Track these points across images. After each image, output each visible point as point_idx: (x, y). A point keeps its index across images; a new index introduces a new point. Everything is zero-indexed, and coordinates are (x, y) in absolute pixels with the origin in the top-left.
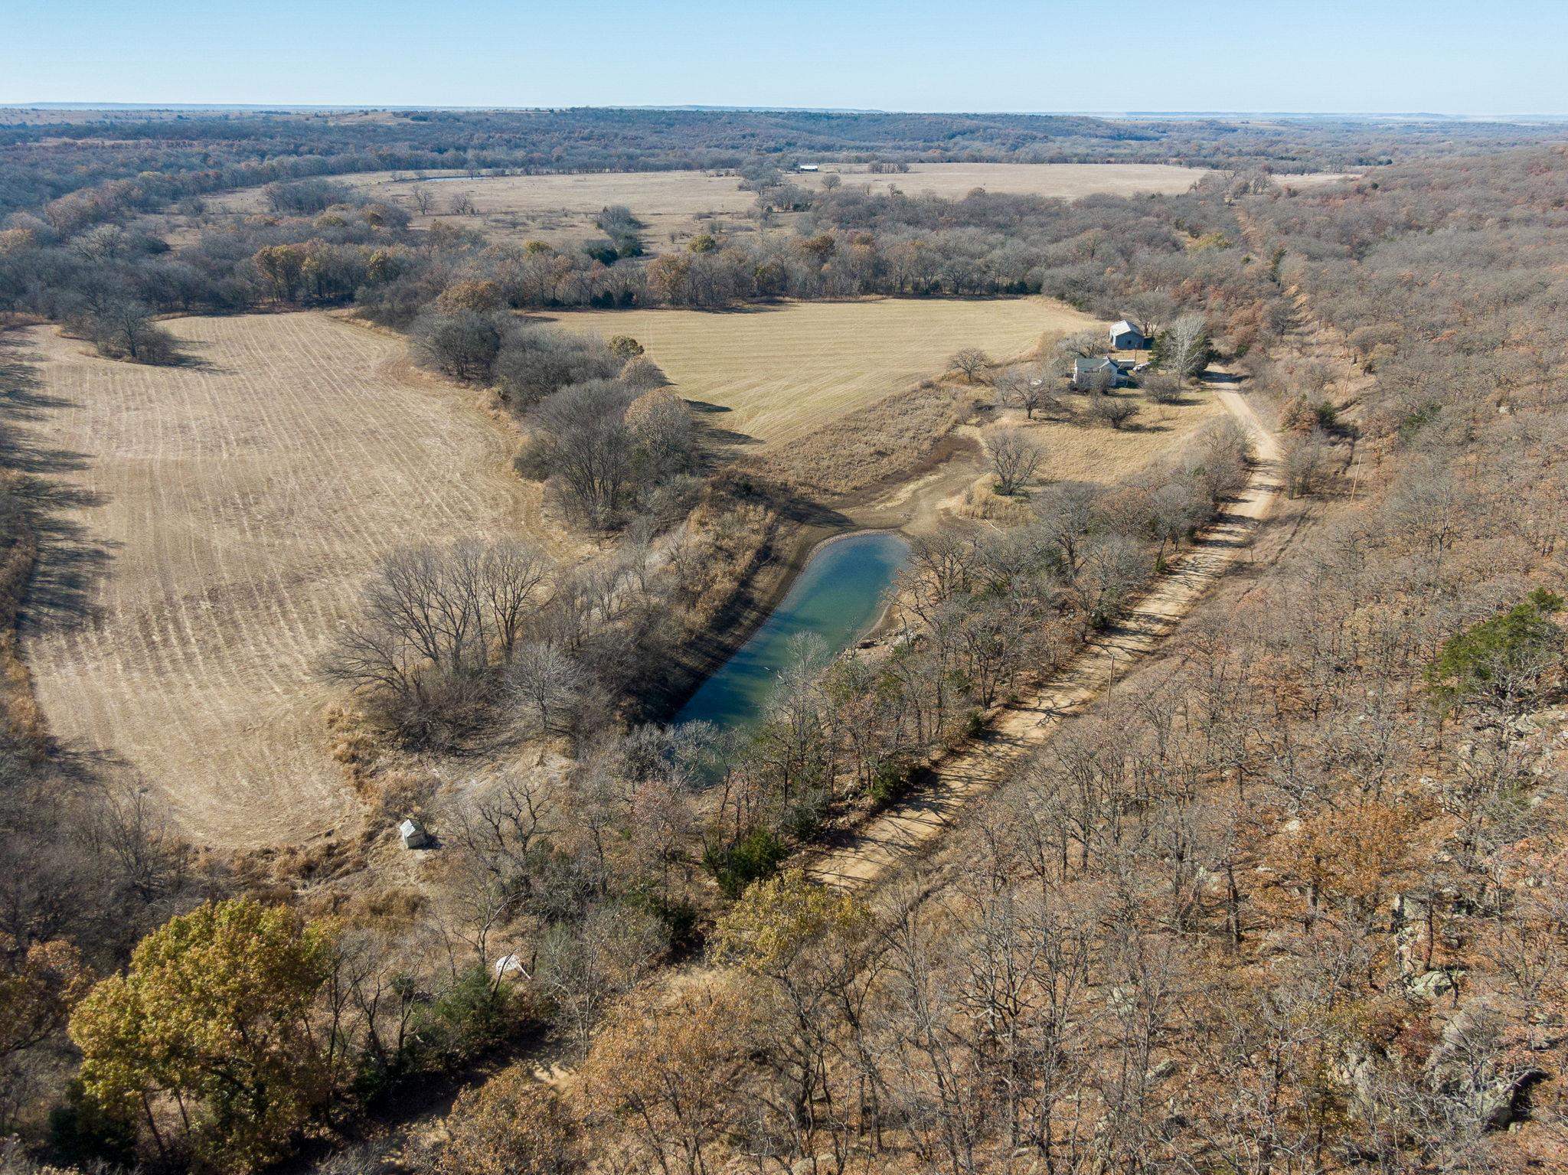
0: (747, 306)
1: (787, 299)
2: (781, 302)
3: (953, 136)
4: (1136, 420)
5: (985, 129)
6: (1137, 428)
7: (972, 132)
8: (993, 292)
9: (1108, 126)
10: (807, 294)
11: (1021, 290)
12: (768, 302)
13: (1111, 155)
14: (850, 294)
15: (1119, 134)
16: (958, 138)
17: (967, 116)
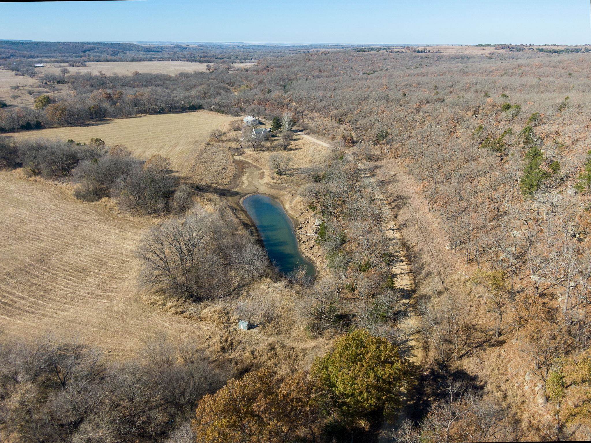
0: (93, 123)
1: (108, 118)
2: (106, 120)
3: (85, 52)
4: (289, 147)
5: (98, 48)
6: (291, 149)
7: (93, 50)
8: (183, 110)
9: (142, 47)
10: (115, 116)
11: (193, 108)
12: (101, 120)
13: (153, 58)
14: (133, 114)
15: (148, 50)
16: (88, 52)
17: (88, 43)
